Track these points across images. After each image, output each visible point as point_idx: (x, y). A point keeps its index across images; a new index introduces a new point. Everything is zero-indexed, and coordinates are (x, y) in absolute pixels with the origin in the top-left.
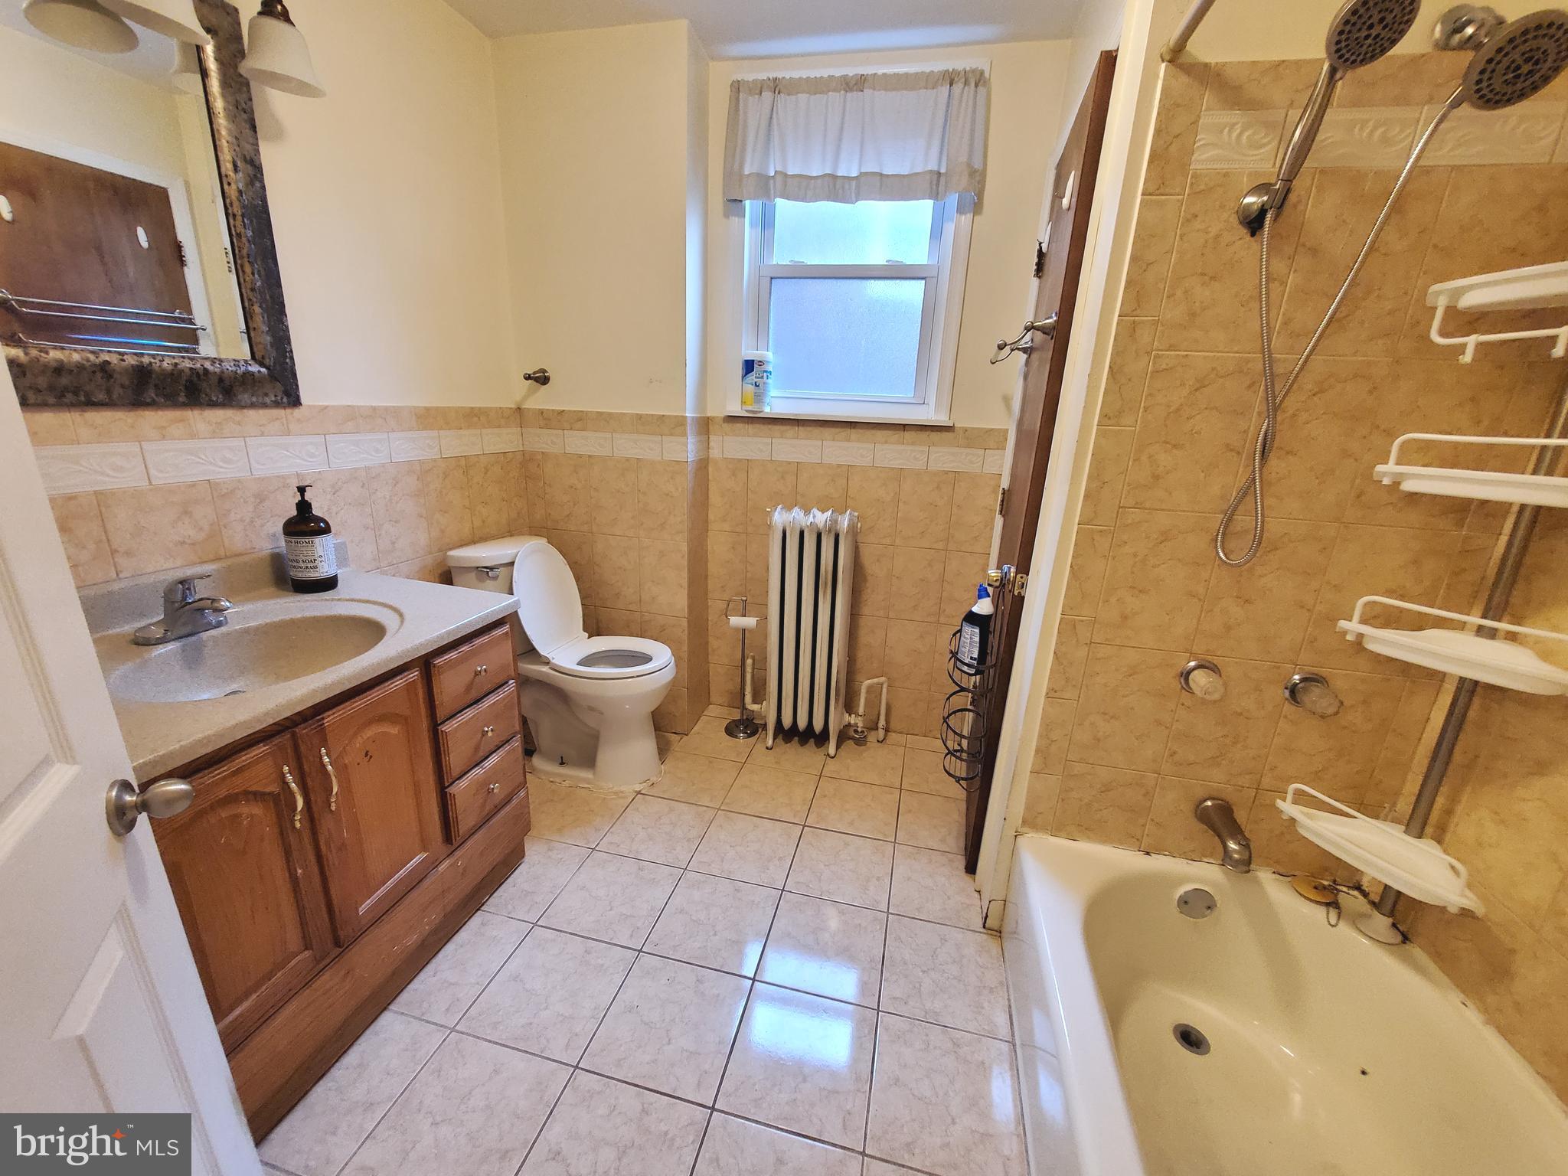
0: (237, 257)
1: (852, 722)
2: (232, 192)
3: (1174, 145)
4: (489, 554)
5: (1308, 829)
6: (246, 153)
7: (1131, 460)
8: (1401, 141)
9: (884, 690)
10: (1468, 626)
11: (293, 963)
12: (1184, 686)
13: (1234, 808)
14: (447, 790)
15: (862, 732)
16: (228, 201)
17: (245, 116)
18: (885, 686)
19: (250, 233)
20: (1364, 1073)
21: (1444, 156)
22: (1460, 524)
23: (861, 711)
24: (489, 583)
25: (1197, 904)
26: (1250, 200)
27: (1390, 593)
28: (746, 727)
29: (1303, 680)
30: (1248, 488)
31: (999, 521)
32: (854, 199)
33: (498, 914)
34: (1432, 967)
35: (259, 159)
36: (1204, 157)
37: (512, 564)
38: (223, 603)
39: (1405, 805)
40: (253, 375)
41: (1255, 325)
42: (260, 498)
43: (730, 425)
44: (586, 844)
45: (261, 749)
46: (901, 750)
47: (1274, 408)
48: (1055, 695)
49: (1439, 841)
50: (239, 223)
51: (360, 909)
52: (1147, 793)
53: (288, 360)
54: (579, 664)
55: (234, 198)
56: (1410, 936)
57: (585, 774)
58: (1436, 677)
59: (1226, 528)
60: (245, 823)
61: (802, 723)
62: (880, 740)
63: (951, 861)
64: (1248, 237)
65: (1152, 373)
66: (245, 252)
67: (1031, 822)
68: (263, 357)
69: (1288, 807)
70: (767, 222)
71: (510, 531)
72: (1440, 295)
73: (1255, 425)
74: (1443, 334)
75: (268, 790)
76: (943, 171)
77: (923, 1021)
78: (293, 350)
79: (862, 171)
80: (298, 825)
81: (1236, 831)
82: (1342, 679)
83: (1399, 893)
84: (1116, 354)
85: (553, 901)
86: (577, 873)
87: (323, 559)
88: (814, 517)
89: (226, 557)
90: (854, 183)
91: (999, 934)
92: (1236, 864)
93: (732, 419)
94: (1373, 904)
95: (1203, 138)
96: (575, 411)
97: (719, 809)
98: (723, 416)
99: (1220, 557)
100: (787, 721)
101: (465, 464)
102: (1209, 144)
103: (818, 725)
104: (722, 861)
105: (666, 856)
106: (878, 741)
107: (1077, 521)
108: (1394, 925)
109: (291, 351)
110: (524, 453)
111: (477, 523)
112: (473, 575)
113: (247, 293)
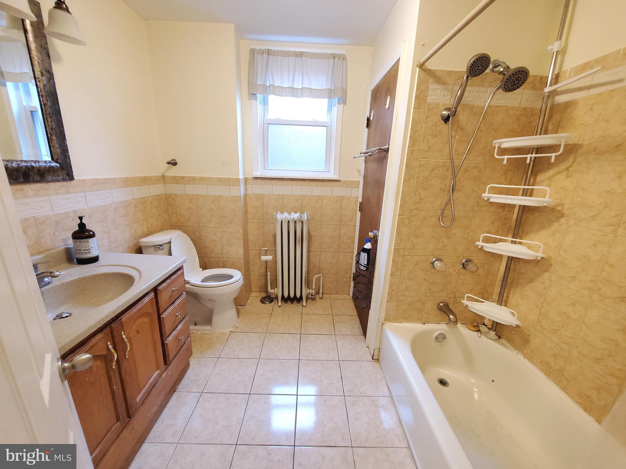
0: (44, 114)
1: (311, 292)
2: (40, 85)
3: (422, 94)
4: (158, 239)
5: (471, 307)
6: (46, 68)
7: (413, 194)
8: (483, 98)
9: (321, 279)
10: (517, 243)
11: (113, 428)
12: (432, 267)
13: (449, 305)
14: (165, 342)
15: (314, 295)
16: (39, 89)
17: (45, 51)
18: (321, 277)
19: (49, 104)
20: (493, 381)
21: (495, 103)
22: (504, 210)
23: (314, 287)
24: (160, 251)
25: (441, 338)
26: (444, 112)
27: (488, 232)
28: (268, 299)
29: (466, 261)
30: (449, 201)
31: (359, 214)
32: (300, 96)
33: (184, 392)
34: (507, 344)
35: (52, 70)
36: (431, 98)
37: (170, 242)
38: (56, 273)
39: (495, 297)
40: (53, 167)
41: (447, 151)
42: (57, 223)
43: (255, 181)
44: (215, 356)
45: (99, 336)
46: (329, 301)
47: (455, 177)
48: (394, 274)
49: (506, 306)
50: (44, 99)
51: (137, 399)
52: (423, 304)
53: (67, 160)
54: (202, 282)
55: (42, 87)
56: (500, 336)
57: (208, 328)
58: (500, 256)
59: (442, 214)
60: (95, 369)
61: (292, 295)
62: (321, 297)
63: (356, 338)
64: (444, 123)
65: (419, 166)
66: (48, 112)
67: (388, 319)
68: (57, 159)
69: (465, 302)
70: (265, 102)
71: (162, 229)
72: (496, 143)
73: (449, 182)
74: (498, 155)
75: (102, 354)
76: (332, 89)
77: (360, 396)
78: (70, 155)
79: (304, 87)
80: (114, 367)
81: (452, 312)
82: (476, 260)
83: (497, 323)
84: (407, 159)
85: (207, 382)
86: (214, 369)
87: (93, 248)
88: (293, 215)
89: (44, 252)
90: (300, 91)
91: (378, 361)
92: (453, 322)
93: (256, 178)
94: (489, 328)
95: (430, 92)
96: (190, 177)
97: (266, 333)
98: (252, 177)
99: (442, 225)
100: (286, 295)
101: (143, 201)
102: (432, 94)
103: (298, 295)
104: (273, 353)
105: (250, 355)
106: (320, 298)
107: (398, 215)
108: (496, 334)
109: (69, 156)
110: (166, 195)
111: (149, 226)
112: (152, 249)
113: (49, 130)
